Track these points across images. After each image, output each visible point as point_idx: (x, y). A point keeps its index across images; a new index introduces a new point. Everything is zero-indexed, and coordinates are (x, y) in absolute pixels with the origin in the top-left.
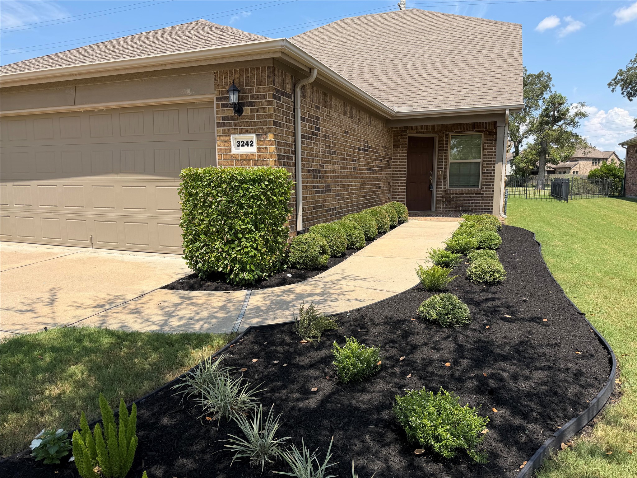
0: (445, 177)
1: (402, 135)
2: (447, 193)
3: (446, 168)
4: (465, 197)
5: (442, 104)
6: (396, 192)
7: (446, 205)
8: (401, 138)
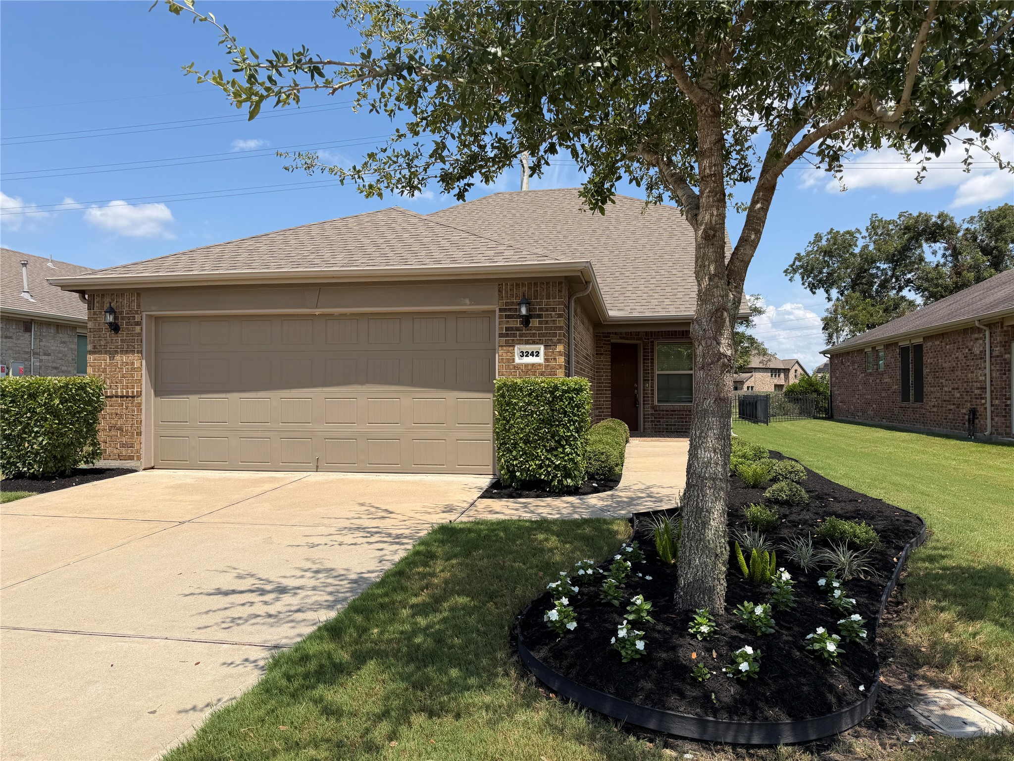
0: (652, 390)
1: (605, 341)
2: (655, 411)
3: (652, 380)
4: (678, 415)
5: (659, 309)
6: (601, 408)
7: (656, 425)
8: (604, 344)
